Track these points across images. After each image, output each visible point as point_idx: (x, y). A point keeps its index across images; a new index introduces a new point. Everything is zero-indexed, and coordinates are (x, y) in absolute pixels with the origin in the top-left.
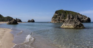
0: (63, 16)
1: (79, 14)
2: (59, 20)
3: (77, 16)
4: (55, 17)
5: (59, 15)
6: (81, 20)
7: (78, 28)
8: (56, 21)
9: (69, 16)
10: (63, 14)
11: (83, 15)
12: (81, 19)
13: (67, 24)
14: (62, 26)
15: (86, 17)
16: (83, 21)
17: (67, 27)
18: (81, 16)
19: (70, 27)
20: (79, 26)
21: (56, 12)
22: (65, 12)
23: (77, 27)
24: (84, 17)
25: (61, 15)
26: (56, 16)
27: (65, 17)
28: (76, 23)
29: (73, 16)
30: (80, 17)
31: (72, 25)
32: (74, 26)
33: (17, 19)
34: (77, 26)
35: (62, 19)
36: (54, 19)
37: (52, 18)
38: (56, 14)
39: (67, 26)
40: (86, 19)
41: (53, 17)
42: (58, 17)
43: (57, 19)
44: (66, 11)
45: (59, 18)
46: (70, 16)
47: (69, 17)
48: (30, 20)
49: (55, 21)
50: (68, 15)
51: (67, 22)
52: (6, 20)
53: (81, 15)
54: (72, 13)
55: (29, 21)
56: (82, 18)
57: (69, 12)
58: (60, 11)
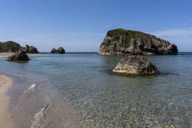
0: (123, 41)
1: (154, 37)
2: (114, 50)
3: (151, 42)
4: (106, 44)
5: (114, 38)
6: (160, 49)
7: (145, 74)
8: (108, 51)
9: (135, 41)
10: (123, 38)
11: (163, 40)
12: (159, 47)
13: (126, 66)
14: (116, 69)
15: (169, 44)
16: (163, 51)
17: (125, 71)
18: (159, 42)
19: (130, 72)
20: (148, 71)
21: (109, 34)
22: (127, 34)
23: (143, 71)
24: (165, 43)
25: (118, 39)
26: (109, 41)
27: (126, 43)
28: (142, 63)
29: (142, 41)
30: (157, 43)
31: (134, 69)
32: (139, 69)
33: (28, 46)
34: (144, 69)
35: (122, 47)
36: (104, 48)
37: (101, 46)
38: (109, 38)
39: (125, 69)
40: (169, 47)
41: (103, 44)
42: (112, 43)
43: (111, 47)
44: (129, 31)
45: (115, 44)
46: (137, 42)
47: (135, 43)
48: (57, 49)
49: (106, 51)
50: (132, 40)
51: (124, 62)
52: (6, 48)
53: (159, 40)
54: (140, 36)
55: (54, 52)
56: (161, 46)
57: (134, 33)
58: (116, 30)
